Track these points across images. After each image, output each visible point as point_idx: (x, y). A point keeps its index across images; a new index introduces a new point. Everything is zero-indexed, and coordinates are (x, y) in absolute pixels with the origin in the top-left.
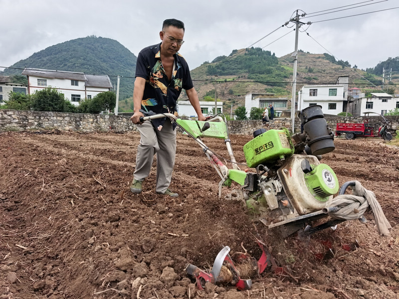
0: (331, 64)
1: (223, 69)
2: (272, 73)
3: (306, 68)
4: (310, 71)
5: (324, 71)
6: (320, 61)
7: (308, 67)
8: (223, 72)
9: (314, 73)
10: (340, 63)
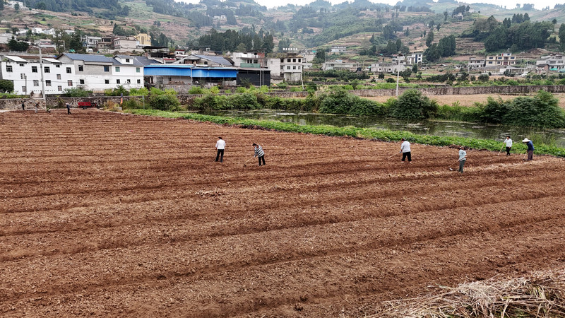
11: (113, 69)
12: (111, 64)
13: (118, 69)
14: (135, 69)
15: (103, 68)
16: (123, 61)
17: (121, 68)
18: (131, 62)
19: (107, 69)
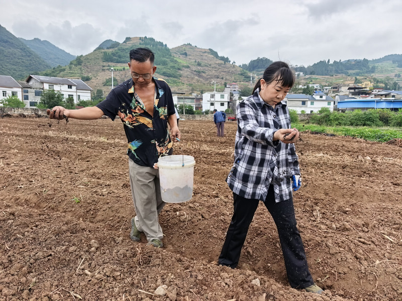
0: (215, 59)
1: (120, 57)
2: (167, 65)
3: (196, 62)
4: (199, 64)
5: (210, 65)
6: (206, 56)
7: (197, 61)
8: (119, 59)
9: (202, 66)
10: (223, 58)
11: (309, 103)
12: (307, 100)
13: (312, 103)
14: (327, 103)
15: (301, 102)
16: (318, 98)
17: (315, 103)
18: (324, 98)
19: (304, 103)
